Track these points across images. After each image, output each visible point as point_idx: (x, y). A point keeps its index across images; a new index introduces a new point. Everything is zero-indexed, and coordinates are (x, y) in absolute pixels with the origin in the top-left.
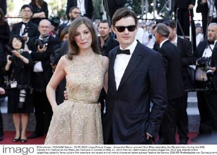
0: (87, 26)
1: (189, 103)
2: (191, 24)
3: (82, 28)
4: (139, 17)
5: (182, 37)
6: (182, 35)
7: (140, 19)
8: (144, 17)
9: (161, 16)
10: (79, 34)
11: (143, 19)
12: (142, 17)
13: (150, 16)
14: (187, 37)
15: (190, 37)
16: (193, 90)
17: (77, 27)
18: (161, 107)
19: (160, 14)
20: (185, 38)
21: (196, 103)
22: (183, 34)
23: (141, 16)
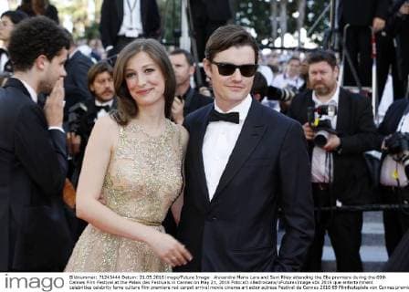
0: (151, 56)
1: (366, 235)
2: (375, 59)
3: (141, 61)
4: (265, 42)
5: (355, 90)
6: (354, 84)
7: (267, 47)
8: (277, 43)
9: (316, 41)
10: (134, 74)
11: (273, 48)
12: (273, 42)
13: (290, 40)
14: (364, 89)
15: (374, 90)
16: (374, 206)
17: (129, 58)
18: (304, 233)
19: (314, 37)
20: (362, 91)
21: (380, 235)
22: (358, 83)
23: (271, 39)
